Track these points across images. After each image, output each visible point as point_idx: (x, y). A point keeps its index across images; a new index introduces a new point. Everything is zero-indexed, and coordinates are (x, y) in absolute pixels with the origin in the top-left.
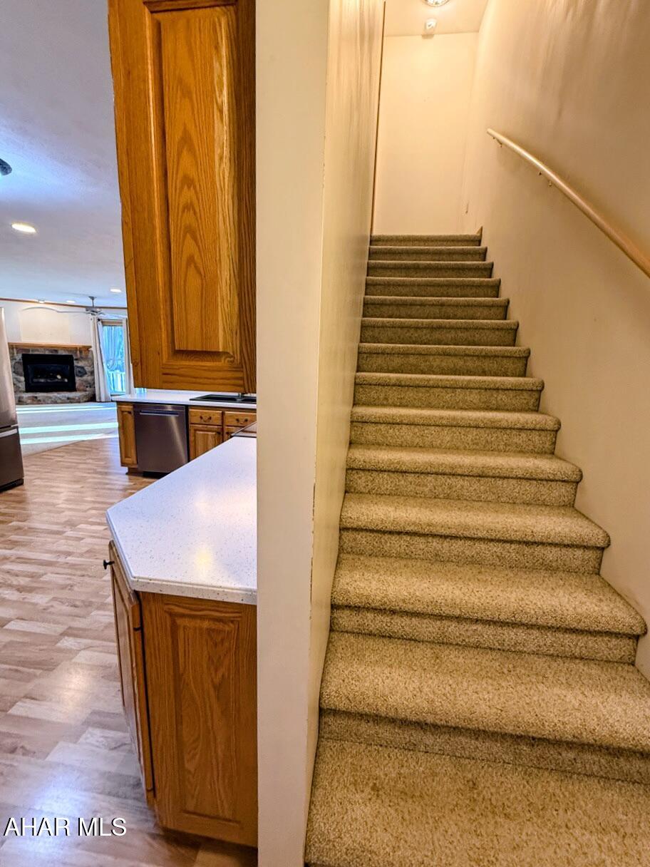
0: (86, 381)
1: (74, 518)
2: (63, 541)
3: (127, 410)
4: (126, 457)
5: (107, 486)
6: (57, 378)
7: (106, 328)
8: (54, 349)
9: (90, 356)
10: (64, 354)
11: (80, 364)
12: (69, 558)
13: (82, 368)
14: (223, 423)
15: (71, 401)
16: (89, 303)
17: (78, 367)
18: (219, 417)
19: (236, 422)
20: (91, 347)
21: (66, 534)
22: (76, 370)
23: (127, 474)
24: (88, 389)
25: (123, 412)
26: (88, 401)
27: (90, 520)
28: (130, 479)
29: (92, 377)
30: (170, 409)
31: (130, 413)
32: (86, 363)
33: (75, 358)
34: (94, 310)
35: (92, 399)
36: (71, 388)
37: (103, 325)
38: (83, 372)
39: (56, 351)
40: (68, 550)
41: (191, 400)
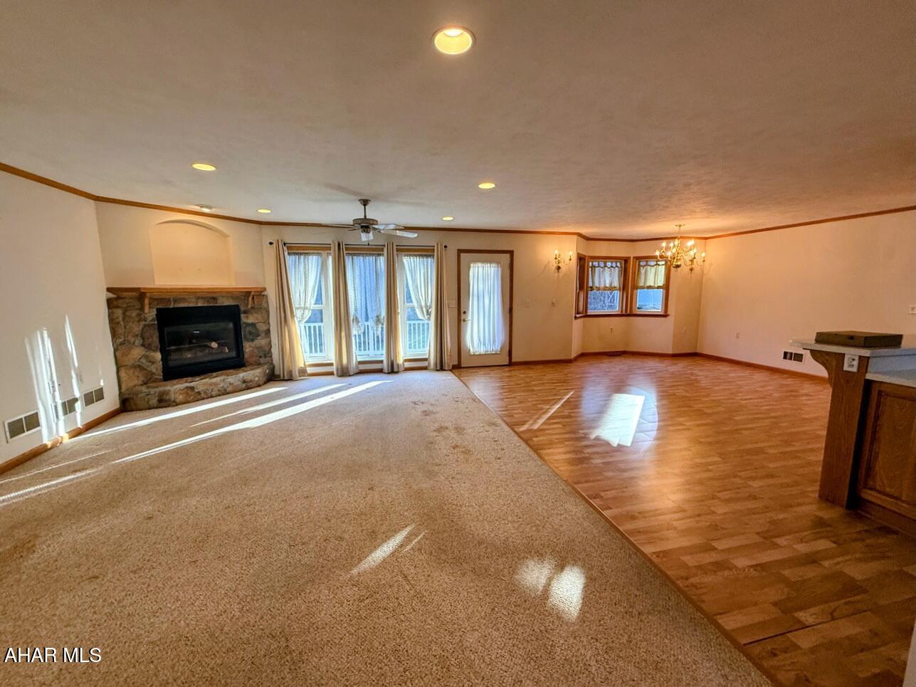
0: (259, 348)
8: (212, 295)
9: (264, 305)
10: (226, 303)
11: (251, 320)
13: (253, 325)
17: (248, 325)
20: (265, 289)
22: (244, 330)
24: (262, 361)
26: (268, 382)
29: (268, 340)
32: (259, 317)
33: (242, 308)
35: (273, 376)
36: (238, 363)
39: (214, 299)
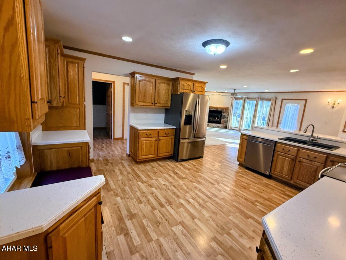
0: (225, 121)
1: (218, 179)
2: (214, 189)
3: (245, 138)
4: (240, 158)
5: (231, 168)
6: (216, 118)
7: (236, 101)
8: (217, 108)
9: (228, 111)
10: (220, 110)
12: (216, 198)
13: (225, 115)
14: (297, 155)
15: (218, 127)
16: (233, 91)
17: (223, 115)
18: (296, 151)
19: (307, 156)
20: (229, 108)
21: (215, 186)
22: (222, 116)
23: (238, 165)
24: (225, 124)
25: (243, 139)
26: (224, 128)
27: (224, 183)
28: (239, 168)
29: (227, 119)
30: (260, 140)
31: (246, 139)
32: (226, 114)
33: (223, 112)
34: (234, 94)
35: (226, 127)
36: (220, 123)
37: (235, 100)
38: (224, 117)
39: (218, 109)
40: (215, 194)
41: (278, 139)
